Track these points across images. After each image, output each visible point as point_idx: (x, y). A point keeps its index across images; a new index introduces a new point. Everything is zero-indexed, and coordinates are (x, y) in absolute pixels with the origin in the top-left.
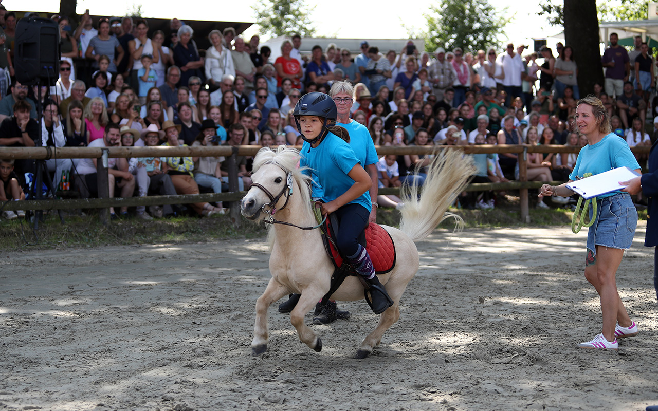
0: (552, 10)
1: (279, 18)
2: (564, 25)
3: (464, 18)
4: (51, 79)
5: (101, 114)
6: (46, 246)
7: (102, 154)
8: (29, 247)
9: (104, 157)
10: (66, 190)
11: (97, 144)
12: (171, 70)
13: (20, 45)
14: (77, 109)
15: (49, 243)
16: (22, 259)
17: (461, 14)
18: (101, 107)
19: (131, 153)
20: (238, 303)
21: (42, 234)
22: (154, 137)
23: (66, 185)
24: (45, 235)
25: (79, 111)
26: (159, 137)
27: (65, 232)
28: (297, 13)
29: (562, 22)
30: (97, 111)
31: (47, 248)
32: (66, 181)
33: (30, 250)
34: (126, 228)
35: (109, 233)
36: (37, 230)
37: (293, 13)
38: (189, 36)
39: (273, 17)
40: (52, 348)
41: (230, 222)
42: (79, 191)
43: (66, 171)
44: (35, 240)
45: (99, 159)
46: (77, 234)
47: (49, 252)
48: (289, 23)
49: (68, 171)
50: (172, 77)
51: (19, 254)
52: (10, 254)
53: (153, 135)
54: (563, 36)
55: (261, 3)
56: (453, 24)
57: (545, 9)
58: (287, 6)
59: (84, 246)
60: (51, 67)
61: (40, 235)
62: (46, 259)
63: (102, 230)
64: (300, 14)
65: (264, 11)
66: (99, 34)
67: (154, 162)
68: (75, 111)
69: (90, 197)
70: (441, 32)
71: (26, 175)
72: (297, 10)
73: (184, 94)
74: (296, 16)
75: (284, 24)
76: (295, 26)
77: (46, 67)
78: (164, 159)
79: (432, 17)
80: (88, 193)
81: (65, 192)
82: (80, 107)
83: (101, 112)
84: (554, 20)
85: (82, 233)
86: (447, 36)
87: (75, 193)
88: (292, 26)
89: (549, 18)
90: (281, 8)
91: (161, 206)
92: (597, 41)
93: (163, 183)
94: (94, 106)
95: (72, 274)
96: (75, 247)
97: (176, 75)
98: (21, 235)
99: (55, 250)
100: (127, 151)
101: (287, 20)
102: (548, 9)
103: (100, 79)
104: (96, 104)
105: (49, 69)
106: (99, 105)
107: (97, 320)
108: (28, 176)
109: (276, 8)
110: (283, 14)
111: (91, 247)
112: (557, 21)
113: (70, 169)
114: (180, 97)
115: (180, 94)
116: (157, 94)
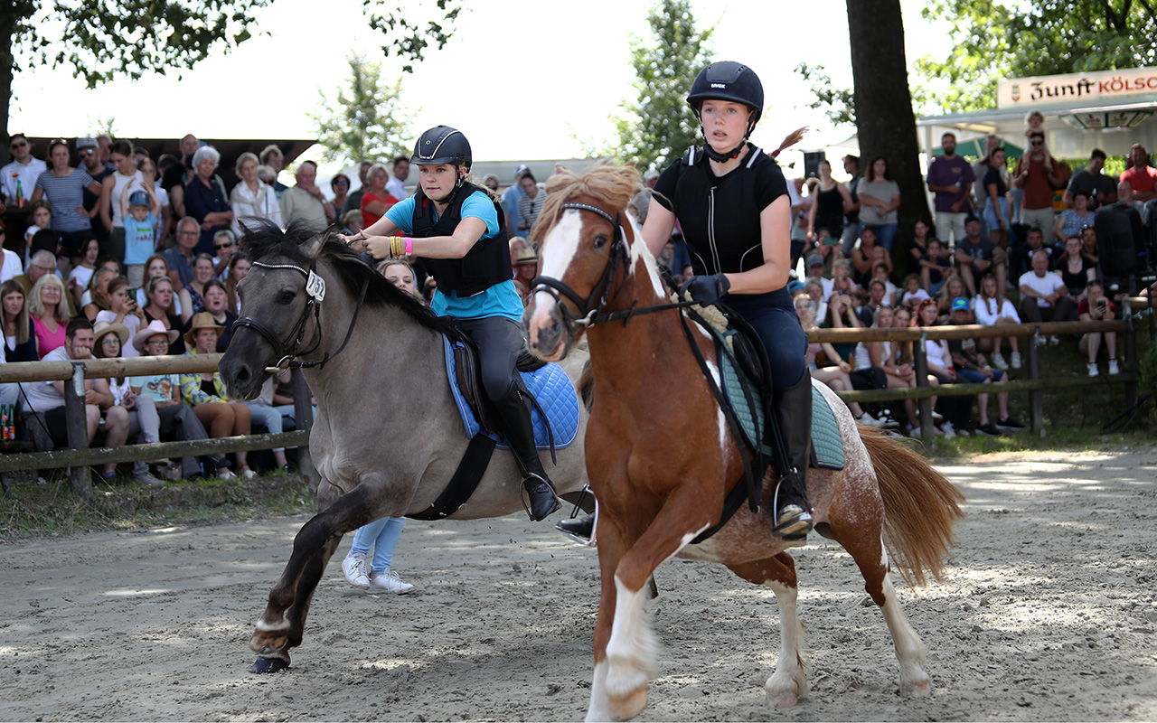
0: (834, 98)
1: (357, 131)
2: (856, 123)
3: (679, 119)
5: (57, 306)
7: (74, 372)
9: (78, 378)
10: (9, 440)
12: (183, 224)
14: (15, 294)
17: (674, 113)
18: (58, 293)
19: (124, 369)
20: (332, 616)
22: (162, 342)
23: (9, 432)
25: (19, 298)
26: (169, 341)
27: (14, 512)
28: (388, 121)
29: (854, 118)
30: (52, 301)
32: (8, 424)
34: (119, 501)
35: (90, 510)
37: (381, 122)
38: (212, 164)
39: (347, 130)
40: (17, 704)
41: (301, 484)
42: (33, 441)
43: (7, 407)
45: (69, 382)
46: (34, 515)
48: (375, 140)
49: (11, 406)
50: (185, 236)
53: (161, 339)
54: (855, 143)
55: (324, 108)
56: (661, 131)
57: (822, 98)
58: (369, 110)
59: (48, 535)
63: (77, 506)
64: (394, 124)
65: (330, 122)
67: (160, 387)
68: (11, 298)
69: (54, 449)
70: (642, 144)
72: (389, 116)
73: (207, 268)
74: (387, 127)
75: (367, 141)
76: (385, 145)
78: (175, 379)
79: (624, 120)
80: (50, 443)
81: (7, 444)
82: (20, 291)
83: (57, 301)
84: (838, 115)
85: (42, 512)
86: (652, 151)
87: (26, 444)
88: (380, 145)
89: (828, 113)
90: (359, 113)
91: (177, 461)
92: (915, 150)
93: (181, 420)
94: (47, 291)
95: (33, 582)
96: (31, 537)
97: (193, 233)
100: (117, 365)
101: (372, 135)
102: (828, 98)
104: (50, 288)
106: (55, 289)
107: (90, 655)
109: (351, 114)
110: (363, 125)
111: (60, 536)
112: (844, 118)
113: (14, 403)
114: (199, 271)
115: (201, 267)
116: (162, 268)
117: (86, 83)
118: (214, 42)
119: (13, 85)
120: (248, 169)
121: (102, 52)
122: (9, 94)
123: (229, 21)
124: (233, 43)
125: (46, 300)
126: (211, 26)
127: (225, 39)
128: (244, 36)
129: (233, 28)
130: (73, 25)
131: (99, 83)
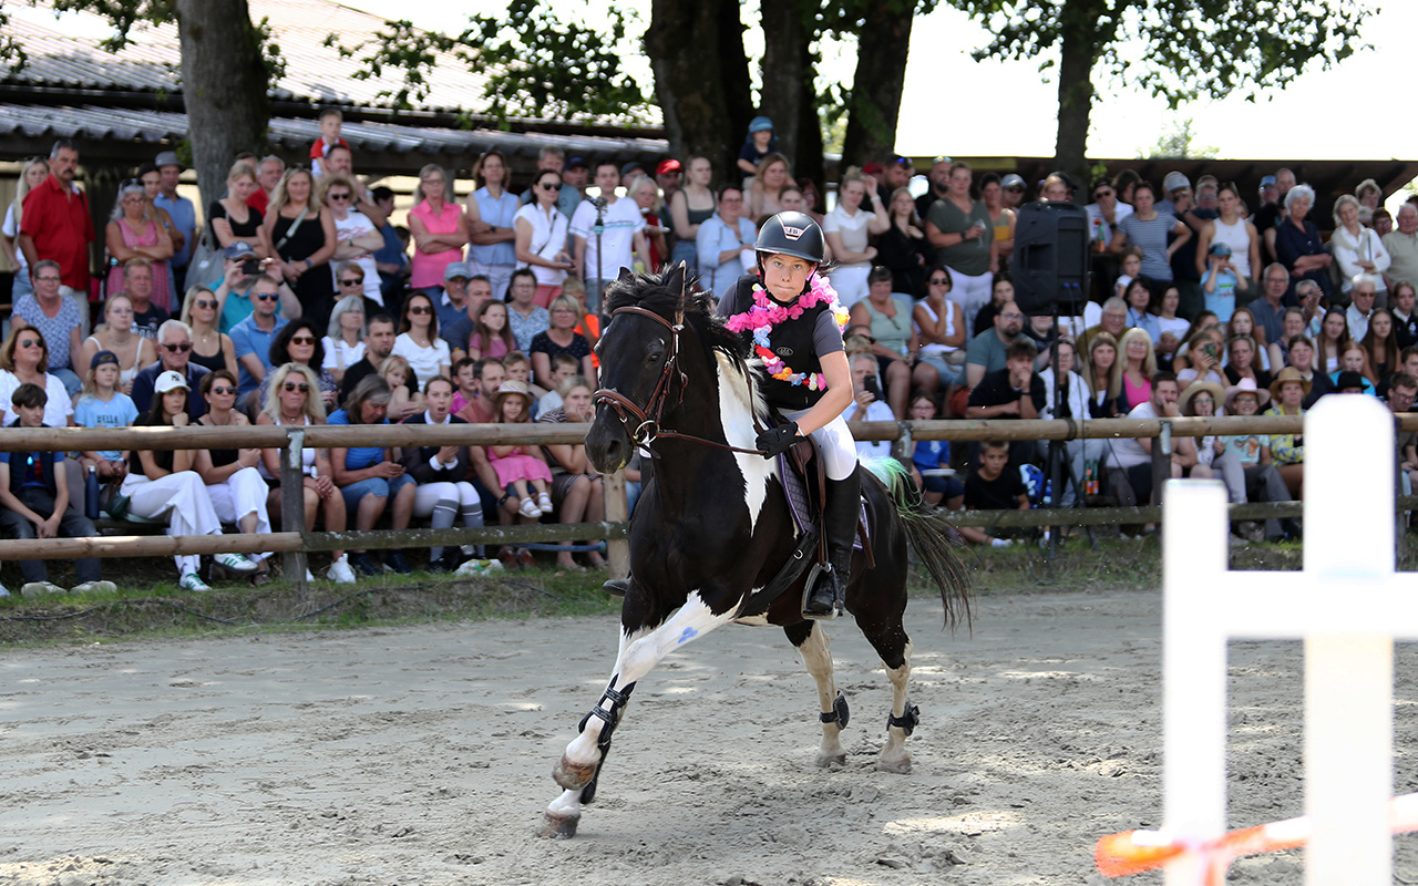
4: (1077, 303)
5: (1144, 361)
6: (1069, 586)
7: (1161, 430)
8: (1041, 588)
9: (1165, 437)
10: (1091, 494)
11: (1142, 412)
12: (1271, 271)
13: (1023, 250)
14: (1105, 347)
15: (1073, 582)
16: (1033, 605)
18: (1144, 348)
19: (1210, 429)
21: (1062, 567)
22: (1249, 400)
23: (1092, 486)
24: (1065, 568)
25: (1109, 351)
26: (1258, 402)
27: (1100, 564)
30: (1137, 356)
31: (1071, 590)
32: (1091, 478)
33: (1043, 592)
36: (1053, 560)
38: (1306, 204)
42: (1116, 496)
43: (1091, 462)
44: (1050, 576)
45: (1156, 440)
46: (1119, 568)
47: (1075, 596)
49: (1095, 462)
50: (1272, 284)
51: (1028, 599)
52: (1012, 598)
53: (1248, 397)
59: (1132, 588)
60: (1076, 285)
61: (1058, 568)
62: (1074, 606)
66: (1135, 209)
67: (1247, 445)
68: (1101, 351)
71: (1023, 468)
73: (1297, 322)
77: (1067, 285)
78: (1265, 440)
81: (1090, 499)
82: (1111, 344)
83: (1143, 356)
85: (1127, 566)
87: (1109, 499)
91: (1261, 523)
93: (1265, 481)
94: (1132, 345)
95: (1123, 627)
96: (1116, 588)
97: (1281, 280)
98: (1027, 568)
99: (1084, 593)
100: (1203, 425)
103: (1137, 292)
104: (1135, 342)
105: (1072, 288)
106: (1141, 344)
108: (1027, 470)
111: (1145, 589)
113: (1098, 457)
114: (1289, 325)
115: (1291, 321)
116: (1247, 321)
117: (1168, 103)
118: (1311, 60)
119: (1092, 115)
120: (1345, 213)
121: (1185, 70)
122: (1087, 123)
123: (1329, 34)
124: (1333, 59)
125: (1131, 354)
126: (1308, 40)
127: (1325, 56)
128: (1345, 52)
129: (1333, 43)
130: (1156, 43)
131: (1181, 102)
